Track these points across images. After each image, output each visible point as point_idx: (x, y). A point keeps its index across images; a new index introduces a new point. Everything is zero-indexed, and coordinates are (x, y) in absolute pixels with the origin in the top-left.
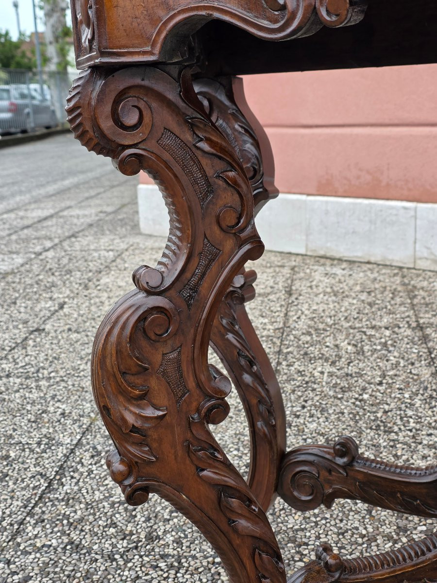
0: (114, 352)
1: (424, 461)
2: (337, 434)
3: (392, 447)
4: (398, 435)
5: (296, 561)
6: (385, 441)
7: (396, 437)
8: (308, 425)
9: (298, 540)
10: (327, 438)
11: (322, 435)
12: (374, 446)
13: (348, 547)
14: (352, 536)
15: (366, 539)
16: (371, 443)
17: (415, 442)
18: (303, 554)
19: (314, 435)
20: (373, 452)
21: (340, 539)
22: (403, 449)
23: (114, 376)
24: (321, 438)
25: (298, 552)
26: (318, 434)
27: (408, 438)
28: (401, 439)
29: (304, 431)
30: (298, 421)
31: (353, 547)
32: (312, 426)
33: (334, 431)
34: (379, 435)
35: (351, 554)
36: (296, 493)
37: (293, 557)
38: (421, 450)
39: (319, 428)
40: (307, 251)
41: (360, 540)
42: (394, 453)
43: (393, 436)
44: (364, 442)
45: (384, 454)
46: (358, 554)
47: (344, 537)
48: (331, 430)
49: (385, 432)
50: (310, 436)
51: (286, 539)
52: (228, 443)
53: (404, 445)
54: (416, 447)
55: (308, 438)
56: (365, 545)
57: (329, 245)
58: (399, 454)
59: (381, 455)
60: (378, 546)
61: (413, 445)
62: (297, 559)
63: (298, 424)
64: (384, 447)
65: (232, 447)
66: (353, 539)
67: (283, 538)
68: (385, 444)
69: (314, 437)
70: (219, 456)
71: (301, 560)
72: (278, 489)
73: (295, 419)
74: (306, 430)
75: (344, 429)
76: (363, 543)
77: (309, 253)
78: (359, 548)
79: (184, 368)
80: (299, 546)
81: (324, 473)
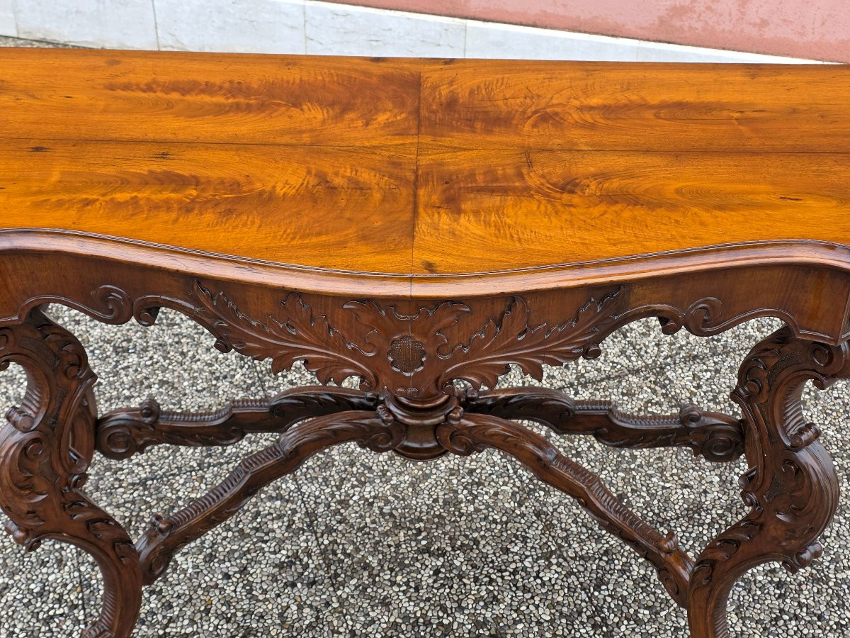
0: (8, 475)
1: (208, 354)
2: (122, 339)
3: (177, 343)
4: (181, 327)
5: (117, 489)
6: (170, 338)
7: (179, 330)
8: (91, 332)
9: (113, 467)
10: (114, 346)
11: (109, 342)
12: (160, 345)
13: (157, 463)
14: (159, 451)
15: (171, 451)
16: (157, 342)
17: (197, 333)
18: (120, 480)
19: (101, 344)
20: (161, 353)
21: (149, 457)
22: (188, 343)
23: (11, 488)
24: (108, 346)
25: (117, 479)
26: (104, 341)
27: (190, 329)
28: (184, 331)
29: (89, 341)
30: (80, 328)
31: (162, 462)
32: (95, 333)
33: (119, 335)
34: (163, 330)
35: (161, 469)
36: (114, 450)
37: (113, 485)
38: (204, 341)
39: (104, 334)
40: (18, 33)
41: (166, 454)
42: (180, 350)
43: (176, 329)
44: (151, 343)
45: (172, 353)
46: (167, 467)
47: (152, 454)
48: (116, 334)
49: (168, 325)
50: (96, 346)
51: (103, 469)
52: (15, 373)
53: (188, 338)
54: (199, 339)
55: (95, 349)
56: (171, 458)
57: (47, 26)
58: (185, 351)
59: (169, 356)
60: (181, 455)
61: (196, 336)
62: (116, 486)
63: (81, 332)
64: (171, 345)
65: (21, 378)
66: (160, 454)
67: (99, 469)
68: (170, 341)
69: (101, 347)
70: (85, 505)
71: (120, 486)
72: (97, 446)
73: (77, 326)
74: (91, 339)
75: (128, 330)
76: (169, 456)
77: (21, 36)
78: (167, 461)
79: (55, 464)
80: (116, 473)
81: (135, 431)
